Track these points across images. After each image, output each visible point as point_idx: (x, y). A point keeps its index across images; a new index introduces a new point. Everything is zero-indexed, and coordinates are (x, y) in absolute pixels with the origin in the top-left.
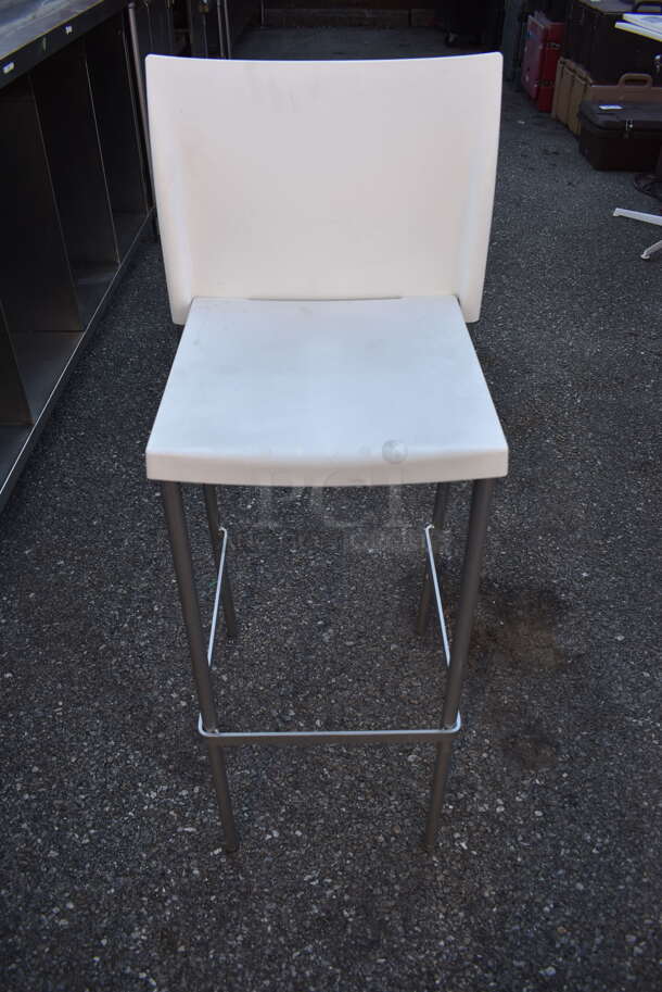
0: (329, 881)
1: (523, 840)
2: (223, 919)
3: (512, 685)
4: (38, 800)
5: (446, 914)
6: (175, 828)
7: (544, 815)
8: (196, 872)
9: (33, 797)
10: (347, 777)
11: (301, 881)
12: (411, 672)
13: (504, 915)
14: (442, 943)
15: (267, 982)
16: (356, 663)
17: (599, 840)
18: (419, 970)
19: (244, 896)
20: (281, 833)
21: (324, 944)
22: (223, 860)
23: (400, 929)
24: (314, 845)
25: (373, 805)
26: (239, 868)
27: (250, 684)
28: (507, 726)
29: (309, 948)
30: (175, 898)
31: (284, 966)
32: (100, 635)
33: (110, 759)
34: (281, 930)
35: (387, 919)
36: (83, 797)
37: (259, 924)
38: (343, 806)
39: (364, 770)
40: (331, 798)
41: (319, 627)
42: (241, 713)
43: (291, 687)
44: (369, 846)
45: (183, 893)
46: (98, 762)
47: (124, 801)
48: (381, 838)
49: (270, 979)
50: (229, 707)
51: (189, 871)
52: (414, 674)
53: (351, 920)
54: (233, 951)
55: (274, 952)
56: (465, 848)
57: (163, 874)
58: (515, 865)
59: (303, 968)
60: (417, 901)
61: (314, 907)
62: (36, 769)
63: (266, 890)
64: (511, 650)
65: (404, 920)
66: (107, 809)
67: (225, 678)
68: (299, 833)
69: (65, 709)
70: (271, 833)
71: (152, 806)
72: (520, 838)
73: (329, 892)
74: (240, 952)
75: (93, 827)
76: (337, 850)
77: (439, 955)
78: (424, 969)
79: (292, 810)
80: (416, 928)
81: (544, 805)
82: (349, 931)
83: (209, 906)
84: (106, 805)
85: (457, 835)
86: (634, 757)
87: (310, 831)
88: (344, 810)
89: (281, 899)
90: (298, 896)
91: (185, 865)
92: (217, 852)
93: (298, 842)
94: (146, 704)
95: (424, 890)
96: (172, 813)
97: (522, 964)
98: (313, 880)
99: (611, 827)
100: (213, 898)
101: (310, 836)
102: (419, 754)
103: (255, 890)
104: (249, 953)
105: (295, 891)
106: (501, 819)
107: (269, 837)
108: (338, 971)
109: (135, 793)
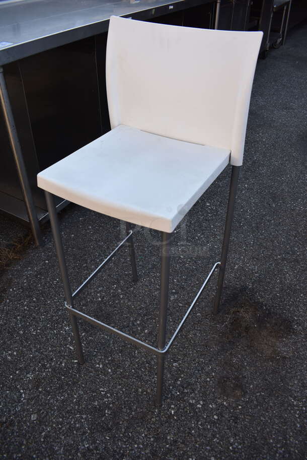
0: (109, 395)
1: (201, 425)
2: (61, 387)
3: (242, 355)
4: (28, 311)
5: (146, 435)
6: (66, 345)
7: (218, 419)
8: (63, 365)
9: (28, 309)
10: (143, 359)
11: (98, 389)
12: (199, 328)
13: (170, 450)
14: (136, 446)
15: (61, 420)
16: (178, 314)
17: (236, 444)
18: (120, 451)
19: (74, 383)
20: (103, 366)
21: (91, 418)
22: (75, 365)
23: (123, 430)
24: (112, 378)
25: (146, 375)
26: (79, 371)
27: (130, 303)
28: (227, 372)
29: (84, 416)
30: (50, 370)
31: (70, 417)
32: (87, 260)
33: (61, 308)
34: (78, 403)
35: (121, 423)
36: (43, 317)
37: (72, 396)
38: (134, 369)
39: (152, 359)
40: (131, 363)
41: (172, 293)
42: (119, 313)
43: (145, 312)
44: (133, 390)
45: (54, 370)
46: (56, 307)
47: (56, 325)
48: (140, 390)
49: (63, 419)
50: (115, 308)
51: (61, 363)
52: (200, 330)
53: (107, 415)
54: (57, 401)
55: (71, 410)
56: (173, 413)
57: (52, 359)
58: (189, 433)
59: (77, 422)
60: (137, 423)
61: (96, 402)
62: (35, 299)
63: (83, 385)
64: (252, 340)
65: (128, 428)
66: (48, 325)
67: (121, 296)
68: (110, 370)
69: (58, 282)
70: (99, 365)
71: (64, 332)
72: (200, 423)
73: (106, 400)
74: (59, 403)
75: (40, 330)
76: (120, 385)
77: (132, 450)
78: (122, 452)
79: (113, 360)
80: (130, 434)
81: (220, 415)
82: (103, 419)
83: (59, 379)
85: (173, 406)
86: (281, 417)
87: (114, 372)
88: (133, 371)
89: (86, 391)
90: (94, 394)
91: (61, 360)
92: (75, 361)
93: (107, 373)
94: (86, 293)
95: (143, 420)
96: (69, 338)
98: (103, 391)
99: (246, 442)
100: (63, 377)
101: (114, 374)
102: (179, 364)
103: (79, 383)
104: (62, 405)
105: (93, 392)
106: (197, 410)
107: (98, 366)
108: (89, 432)
109: (61, 324)
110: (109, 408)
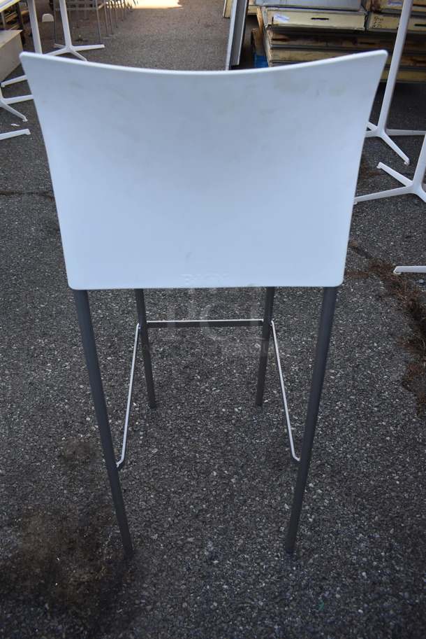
4: (376, 422)
8: (275, 392)
9: (380, 423)
10: (196, 439)
12: (145, 513)
15: (234, 354)
24: (215, 405)
25: (183, 424)
31: (227, 359)
37: (240, 373)
39: (186, 443)
40: (206, 428)
44: (186, 404)
48: (179, 407)
49: (232, 355)
51: (279, 392)
52: (142, 510)
55: (231, 364)
56: (134, 403)
57: (292, 391)
59: (218, 359)
61: (214, 379)
62: (388, 438)
66: (334, 419)
68: (224, 410)
69: (392, 479)
70: (239, 410)
73: (207, 385)
75: (337, 410)
76: (203, 403)
79: (228, 421)
84: (335, 421)
85: (137, 409)
87: (217, 412)
88: (199, 421)
89: (231, 383)
92: (267, 400)
93: (224, 407)
94: (337, 484)
96: (297, 418)
97: (121, 360)
102: (150, 452)
104: (243, 363)
107: (240, 408)
108: (203, 358)
109: (322, 428)
110: (199, 381)
